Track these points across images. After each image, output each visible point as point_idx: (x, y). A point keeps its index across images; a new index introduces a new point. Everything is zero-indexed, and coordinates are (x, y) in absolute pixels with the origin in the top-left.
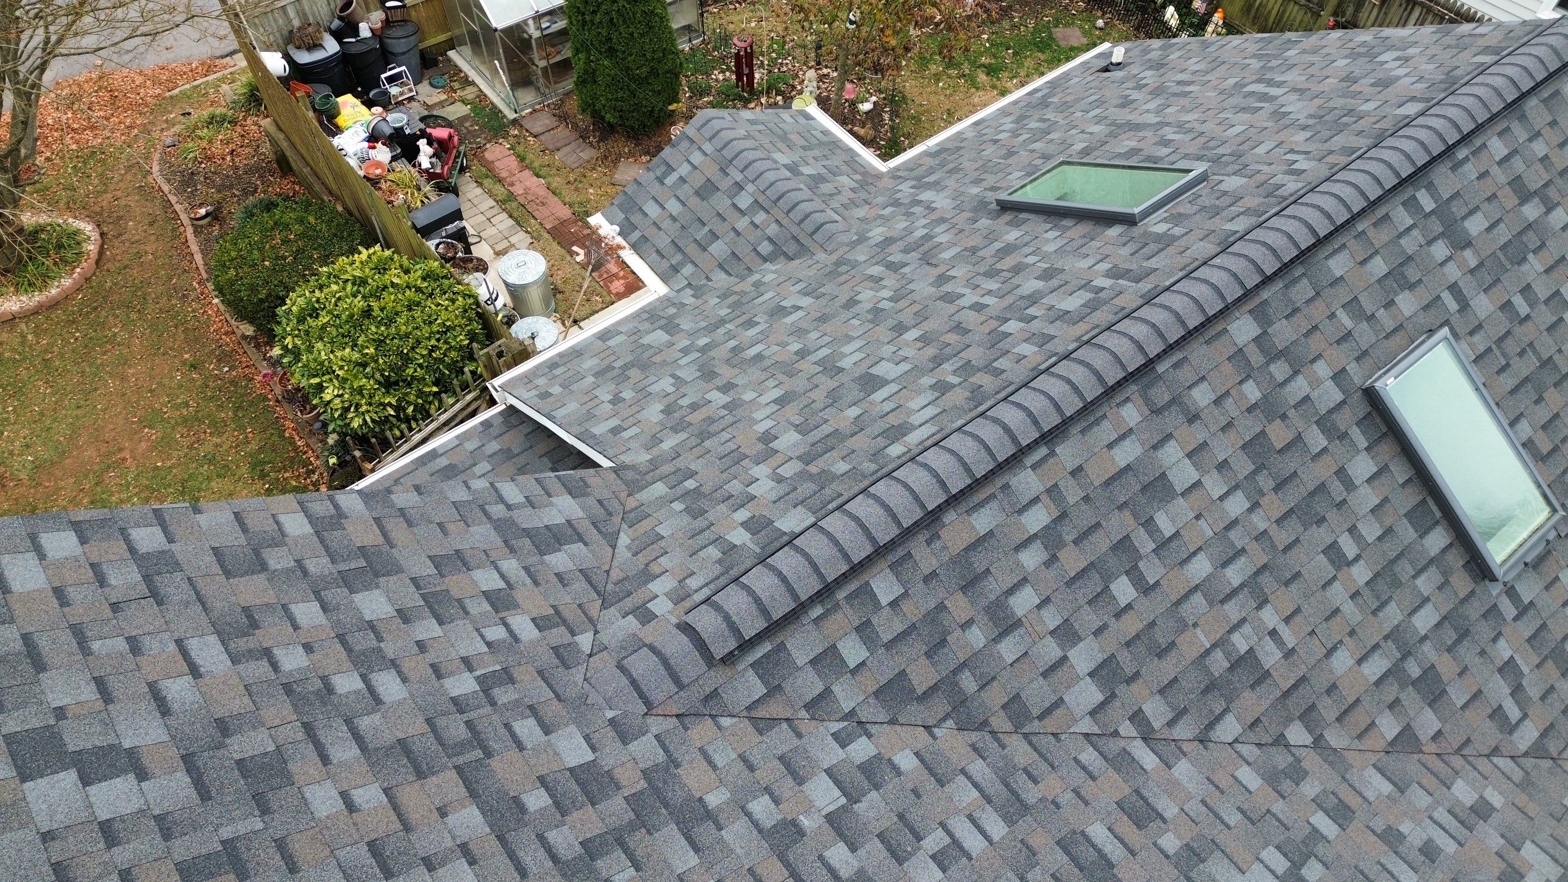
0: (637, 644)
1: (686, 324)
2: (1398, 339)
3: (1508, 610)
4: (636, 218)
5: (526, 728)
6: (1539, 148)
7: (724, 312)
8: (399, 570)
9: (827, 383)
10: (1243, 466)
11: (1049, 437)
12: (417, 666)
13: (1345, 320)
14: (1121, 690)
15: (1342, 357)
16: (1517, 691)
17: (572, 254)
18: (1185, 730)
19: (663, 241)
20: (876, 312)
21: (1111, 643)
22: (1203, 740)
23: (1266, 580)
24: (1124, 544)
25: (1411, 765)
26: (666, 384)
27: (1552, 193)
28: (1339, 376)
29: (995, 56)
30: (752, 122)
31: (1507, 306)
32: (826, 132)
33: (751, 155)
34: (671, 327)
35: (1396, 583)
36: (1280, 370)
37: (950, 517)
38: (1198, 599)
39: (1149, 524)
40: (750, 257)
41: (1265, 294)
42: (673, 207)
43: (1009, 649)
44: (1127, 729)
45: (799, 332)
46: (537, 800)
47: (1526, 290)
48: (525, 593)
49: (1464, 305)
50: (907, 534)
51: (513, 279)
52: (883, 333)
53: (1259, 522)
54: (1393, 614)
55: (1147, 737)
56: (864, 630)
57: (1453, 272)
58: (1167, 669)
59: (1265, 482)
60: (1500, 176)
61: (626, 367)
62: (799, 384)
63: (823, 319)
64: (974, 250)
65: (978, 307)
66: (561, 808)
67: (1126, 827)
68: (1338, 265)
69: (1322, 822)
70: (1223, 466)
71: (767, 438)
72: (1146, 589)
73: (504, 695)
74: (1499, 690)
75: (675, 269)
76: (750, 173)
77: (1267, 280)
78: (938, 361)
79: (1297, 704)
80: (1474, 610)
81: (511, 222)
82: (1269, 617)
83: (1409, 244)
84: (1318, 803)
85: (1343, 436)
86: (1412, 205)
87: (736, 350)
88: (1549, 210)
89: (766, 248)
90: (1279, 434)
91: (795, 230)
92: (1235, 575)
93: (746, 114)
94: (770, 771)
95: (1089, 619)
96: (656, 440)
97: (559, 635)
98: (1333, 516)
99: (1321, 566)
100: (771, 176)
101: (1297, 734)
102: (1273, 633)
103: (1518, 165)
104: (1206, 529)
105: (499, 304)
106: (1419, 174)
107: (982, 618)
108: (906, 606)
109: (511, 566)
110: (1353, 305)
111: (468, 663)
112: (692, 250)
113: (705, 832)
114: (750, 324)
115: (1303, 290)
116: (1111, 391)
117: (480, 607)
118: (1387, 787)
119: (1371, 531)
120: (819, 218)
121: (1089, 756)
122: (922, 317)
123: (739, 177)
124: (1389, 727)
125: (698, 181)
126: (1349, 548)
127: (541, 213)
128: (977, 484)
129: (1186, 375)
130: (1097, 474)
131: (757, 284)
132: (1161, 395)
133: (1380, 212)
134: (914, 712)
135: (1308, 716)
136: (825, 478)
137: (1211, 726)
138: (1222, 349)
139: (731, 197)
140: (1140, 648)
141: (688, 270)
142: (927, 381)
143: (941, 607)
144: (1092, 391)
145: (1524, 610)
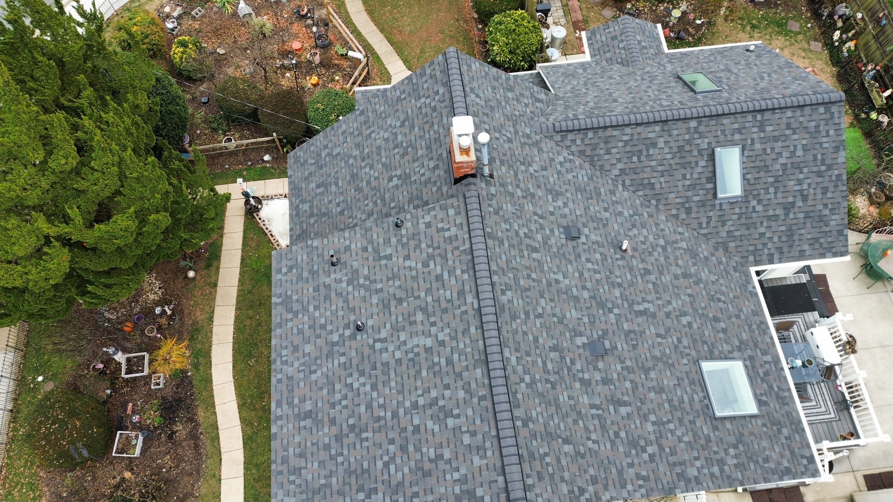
0: (544, 123)
1: (589, 71)
2: (729, 143)
3: (718, 207)
4: (593, 37)
5: (523, 124)
6: (802, 119)
7: (599, 72)
8: (514, 91)
9: (607, 97)
10: (675, 150)
11: (637, 124)
12: (512, 107)
13: (719, 133)
14: (623, 175)
15: (712, 140)
16: (708, 223)
17: (576, 32)
18: (630, 188)
19: (596, 47)
20: (630, 87)
21: (626, 166)
22: (634, 192)
23: (666, 173)
24: (640, 151)
25: (674, 220)
26: (575, 83)
27: (798, 131)
28: (709, 144)
29: (759, 22)
30: (637, 23)
31: (765, 150)
32: (658, 34)
33: (630, 34)
34: (585, 70)
35: (694, 189)
36: (696, 136)
37: (609, 129)
38: (649, 169)
39: (648, 150)
40: (614, 61)
41: (703, 119)
42: (604, 38)
43: (606, 157)
44: (620, 182)
45: (611, 84)
46: (521, 133)
47: (773, 149)
48: (530, 106)
49: (753, 143)
50: (599, 128)
51: (554, 35)
52: (627, 92)
53: (672, 162)
54: (690, 194)
55: (623, 185)
56: (582, 140)
57: (755, 136)
58: (635, 177)
59: (678, 155)
60: (785, 120)
61: (570, 75)
62: (602, 95)
63: (618, 84)
64: (662, 84)
65: (649, 96)
66: (523, 136)
67: (608, 193)
68: (726, 121)
69: (646, 215)
70: (671, 148)
71: (588, 102)
72: (639, 161)
73: (522, 118)
74: (704, 220)
75: (595, 55)
76: (627, 39)
77: (705, 117)
78: (631, 103)
79: (657, 197)
80: (709, 203)
81: (563, 14)
82: (662, 180)
83: (747, 125)
84: (647, 212)
85: (702, 155)
86: (754, 117)
87: (595, 82)
88: (793, 134)
89: (619, 60)
90: (687, 148)
91: (629, 59)
92: (660, 168)
93: (637, 20)
94: (555, 151)
95: (625, 160)
96: (566, 93)
97: (533, 115)
98: (689, 169)
99: (680, 177)
100: (632, 42)
101: (653, 202)
102: (661, 183)
103: (792, 120)
104: (659, 157)
105: (547, 40)
106: (761, 111)
107: (605, 149)
108: (592, 140)
109: (530, 101)
110: (723, 131)
111: (519, 111)
112: (602, 52)
113: (541, 152)
114: (602, 77)
115: (714, 122)
116: (655, 122)
117: (523, 104)
118: (664, 219)
119: (695, 176)
120: (636, 58)
121: (610, 182)
122: (637, 93)
123: (624, 38)
124: (674, 212)
125: (613, 34)
126: (688, 176)
127: (573, 14)
128: (618, 126)
129: (674, 127)
130: (643, 136)
131: (612, 69)
132: (666, 128)
133: (744, 115)
134: (583, 157)
135: (658, 200)
136: (593, 113)
137: (637, 191)
138: (686, 126)
139: (619, 43)
140: (632, 171)
141: (598, 57)
142: (626, 105)
143: (598, 143)
144: (651, 120)
145: (721, 209)
